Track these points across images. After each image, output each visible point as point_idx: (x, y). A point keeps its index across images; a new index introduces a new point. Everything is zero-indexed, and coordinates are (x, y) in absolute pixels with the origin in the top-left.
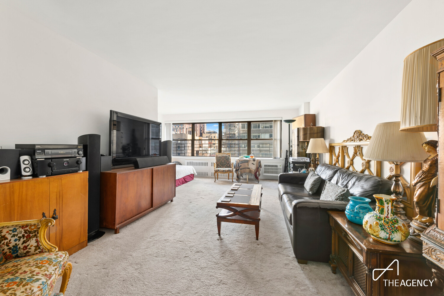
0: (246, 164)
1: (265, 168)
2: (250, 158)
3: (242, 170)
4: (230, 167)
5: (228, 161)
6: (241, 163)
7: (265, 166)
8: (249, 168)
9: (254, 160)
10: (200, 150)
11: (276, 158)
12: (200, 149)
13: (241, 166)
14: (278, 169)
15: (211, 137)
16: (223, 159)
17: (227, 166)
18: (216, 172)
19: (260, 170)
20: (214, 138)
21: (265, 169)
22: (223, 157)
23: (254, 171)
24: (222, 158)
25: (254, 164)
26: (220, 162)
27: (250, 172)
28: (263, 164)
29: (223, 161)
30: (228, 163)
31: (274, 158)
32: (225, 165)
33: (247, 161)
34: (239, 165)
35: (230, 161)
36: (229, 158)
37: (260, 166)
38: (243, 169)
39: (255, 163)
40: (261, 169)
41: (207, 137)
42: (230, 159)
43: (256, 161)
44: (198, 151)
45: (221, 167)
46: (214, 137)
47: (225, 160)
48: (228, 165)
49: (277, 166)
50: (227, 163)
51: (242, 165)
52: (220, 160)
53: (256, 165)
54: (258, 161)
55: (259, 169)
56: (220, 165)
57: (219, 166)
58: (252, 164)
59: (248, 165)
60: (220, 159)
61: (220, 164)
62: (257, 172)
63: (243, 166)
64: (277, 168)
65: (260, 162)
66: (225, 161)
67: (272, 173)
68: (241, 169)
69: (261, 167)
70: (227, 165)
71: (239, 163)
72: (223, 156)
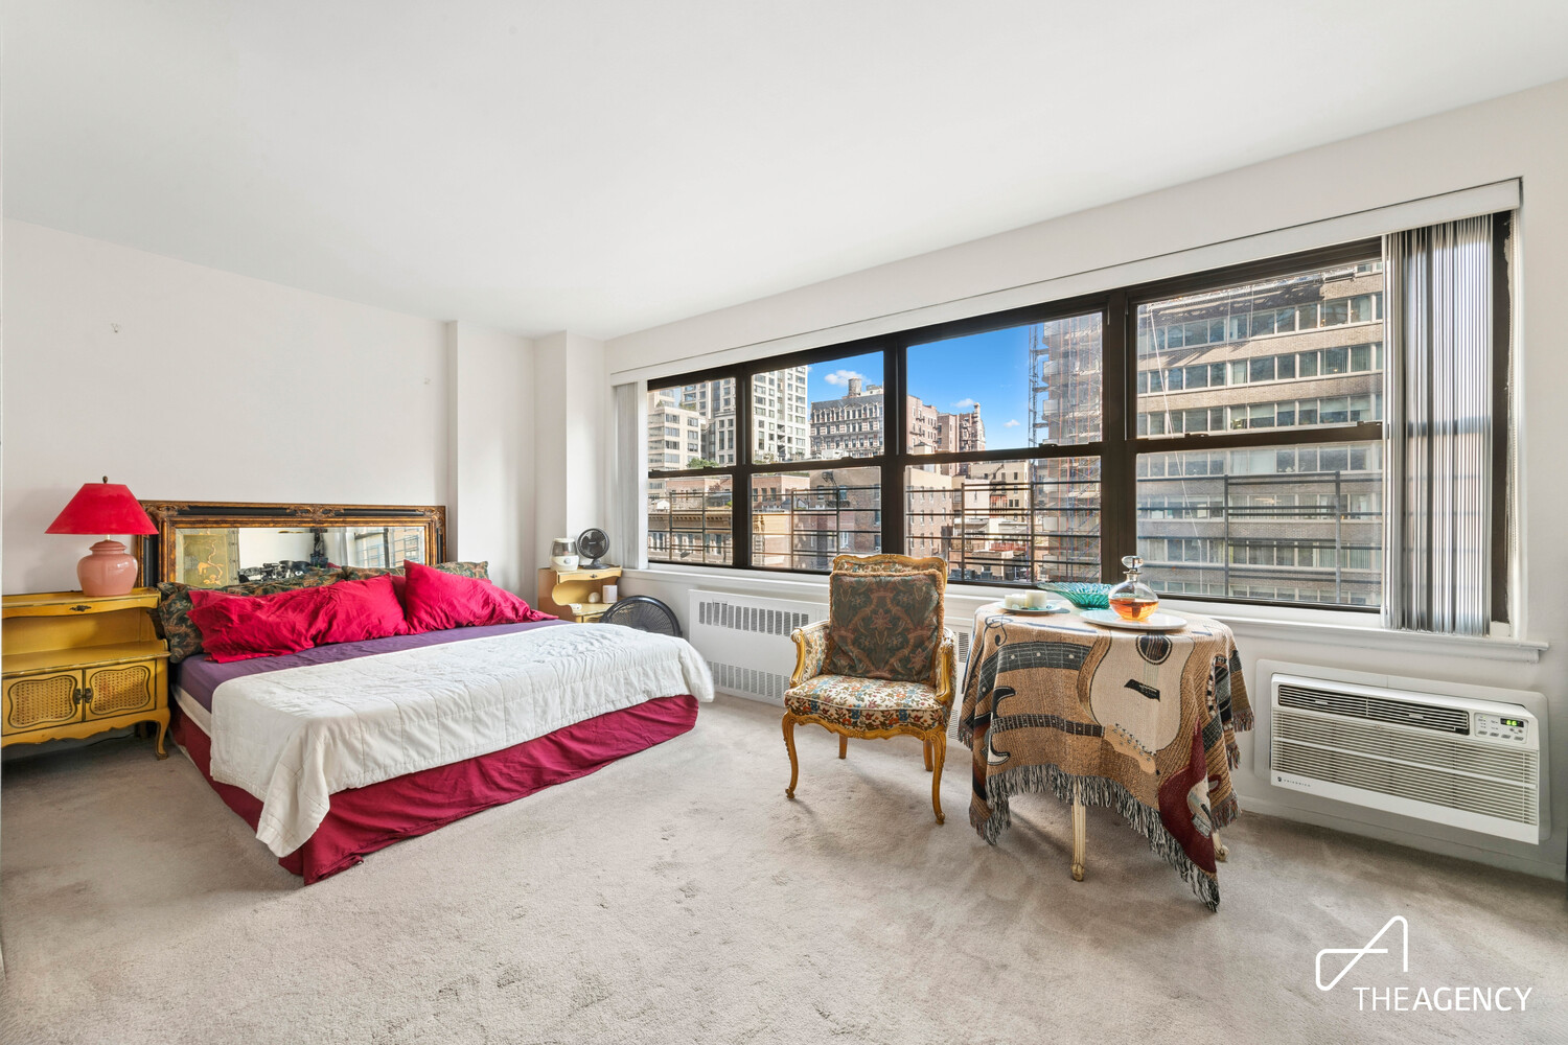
0: (1063, 678)
1: (1283, 717)
2: (1112, 616)
3: (1021, 735)
4: (924, 675)
5: (920, 623)
6: (1010, 666)
7: (1289, 695)
8: (1096, 731)
9: (1156, 647)
10: (957, 526)
11: (1426, 623)
12: (958, 521)
13: (1007, 691)
14: (1473, 749)
15: (1003, 475)
16: (882, 600)
17: (906, 661)
18: (796, 711)
19: (1232, 749)
20: (1016, 478)
21: (1286, 726)
22: (882, 585)
23: (1149, 767)
24: (874, 596)
25: (1154, 695)
26: (855, 630)
27: (1110, 769)
28: (1264, 678)
29: (879, 623)
30: (920, 643)
31: (1405, 621)
32: (893, 651)
33: (1075, 656)
34: (990, 680)
35: (938, 627)
36: (928, 598)
37: (1234, 709)
38: (1032, 721)
39: (1163, 676)
40: (1241, 738)
41: (986, 476)
42: (938, 609)
43: (1175, 663)
44: (948, 527)
45: (860, 667)
46: (1016, 474)
47: (895, 610)
48: (918, 662)
49: (1457, 721)
50: (912, 637)
51: (1018, 678)
52: (855, 609)
53: (1184, 703)
54: (1202, 663)
55: (1222, 744)
56: (854, 652)
57: (843, 662)
58: (1133, 685)
59: (1083, 695)
60: (858, 600)
61: (856, 642)
62: (1191, 776)
63: (1030, 690)
64: (1453, 745)
65: (1228, 668)
66: (895, 620)
67: (1391, 789)
68: (1014, 723)
69: (1246, 721)
70: (906, 652)
71: (992, 659)
72: (879, 584)
